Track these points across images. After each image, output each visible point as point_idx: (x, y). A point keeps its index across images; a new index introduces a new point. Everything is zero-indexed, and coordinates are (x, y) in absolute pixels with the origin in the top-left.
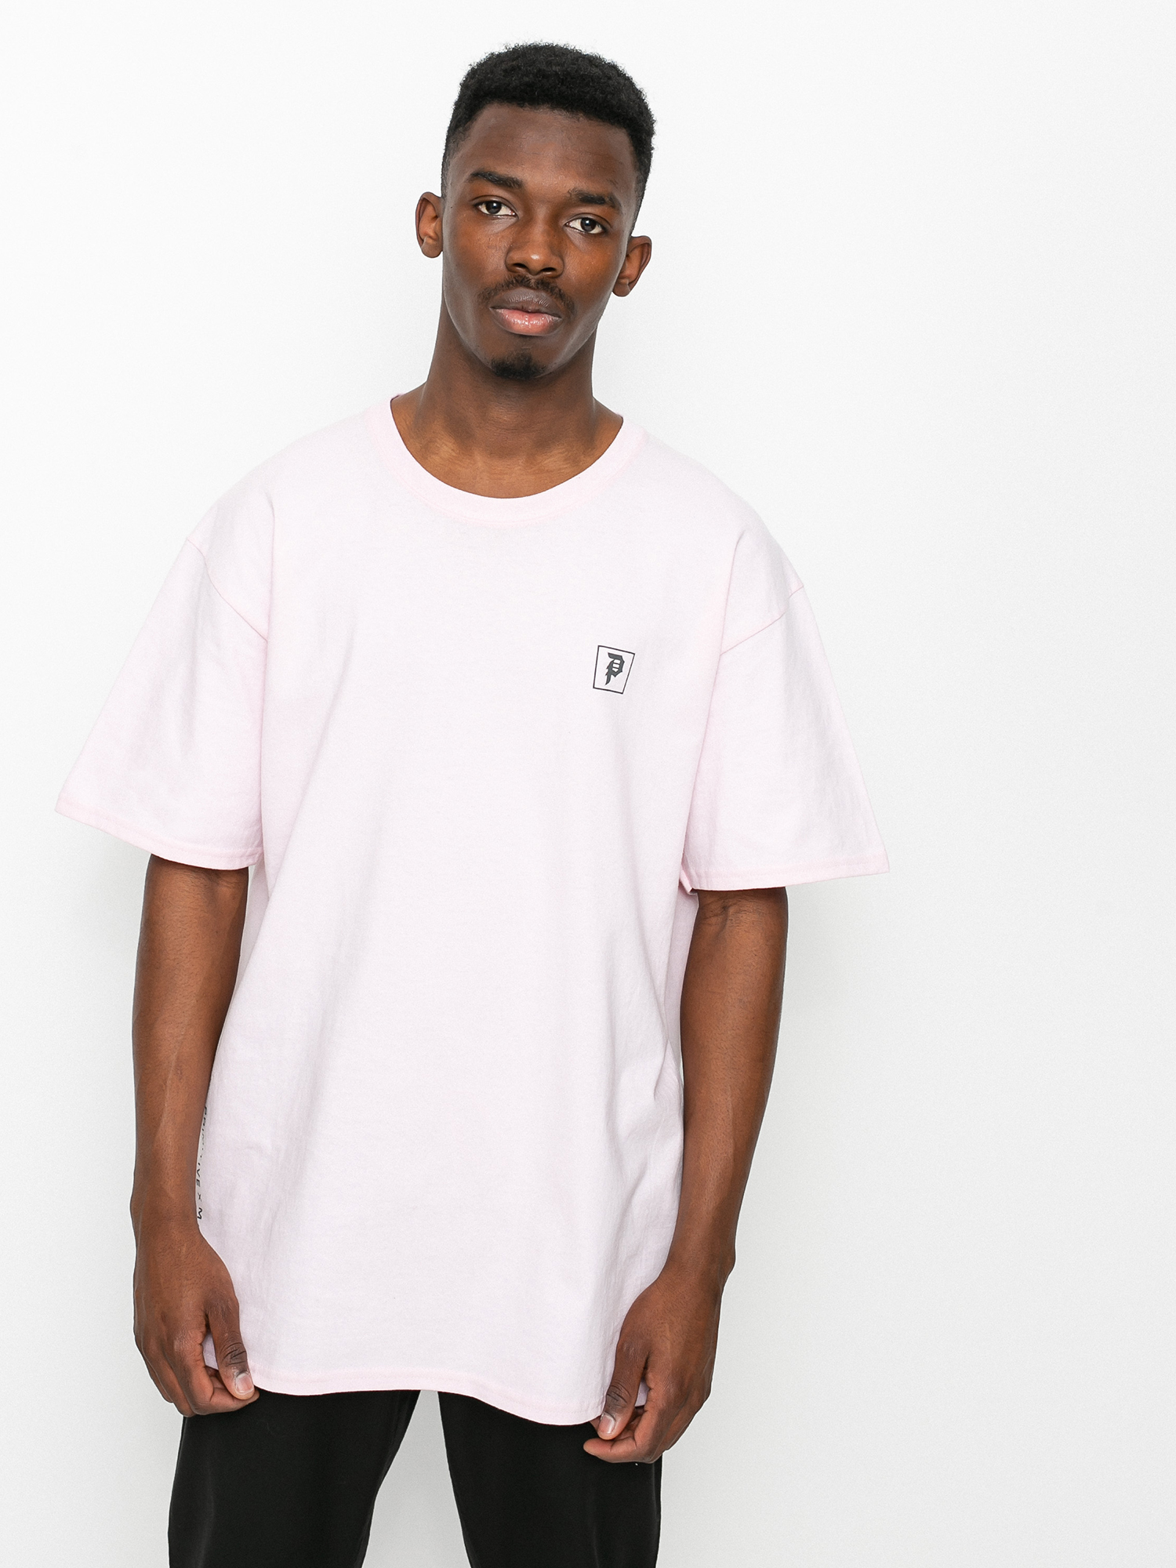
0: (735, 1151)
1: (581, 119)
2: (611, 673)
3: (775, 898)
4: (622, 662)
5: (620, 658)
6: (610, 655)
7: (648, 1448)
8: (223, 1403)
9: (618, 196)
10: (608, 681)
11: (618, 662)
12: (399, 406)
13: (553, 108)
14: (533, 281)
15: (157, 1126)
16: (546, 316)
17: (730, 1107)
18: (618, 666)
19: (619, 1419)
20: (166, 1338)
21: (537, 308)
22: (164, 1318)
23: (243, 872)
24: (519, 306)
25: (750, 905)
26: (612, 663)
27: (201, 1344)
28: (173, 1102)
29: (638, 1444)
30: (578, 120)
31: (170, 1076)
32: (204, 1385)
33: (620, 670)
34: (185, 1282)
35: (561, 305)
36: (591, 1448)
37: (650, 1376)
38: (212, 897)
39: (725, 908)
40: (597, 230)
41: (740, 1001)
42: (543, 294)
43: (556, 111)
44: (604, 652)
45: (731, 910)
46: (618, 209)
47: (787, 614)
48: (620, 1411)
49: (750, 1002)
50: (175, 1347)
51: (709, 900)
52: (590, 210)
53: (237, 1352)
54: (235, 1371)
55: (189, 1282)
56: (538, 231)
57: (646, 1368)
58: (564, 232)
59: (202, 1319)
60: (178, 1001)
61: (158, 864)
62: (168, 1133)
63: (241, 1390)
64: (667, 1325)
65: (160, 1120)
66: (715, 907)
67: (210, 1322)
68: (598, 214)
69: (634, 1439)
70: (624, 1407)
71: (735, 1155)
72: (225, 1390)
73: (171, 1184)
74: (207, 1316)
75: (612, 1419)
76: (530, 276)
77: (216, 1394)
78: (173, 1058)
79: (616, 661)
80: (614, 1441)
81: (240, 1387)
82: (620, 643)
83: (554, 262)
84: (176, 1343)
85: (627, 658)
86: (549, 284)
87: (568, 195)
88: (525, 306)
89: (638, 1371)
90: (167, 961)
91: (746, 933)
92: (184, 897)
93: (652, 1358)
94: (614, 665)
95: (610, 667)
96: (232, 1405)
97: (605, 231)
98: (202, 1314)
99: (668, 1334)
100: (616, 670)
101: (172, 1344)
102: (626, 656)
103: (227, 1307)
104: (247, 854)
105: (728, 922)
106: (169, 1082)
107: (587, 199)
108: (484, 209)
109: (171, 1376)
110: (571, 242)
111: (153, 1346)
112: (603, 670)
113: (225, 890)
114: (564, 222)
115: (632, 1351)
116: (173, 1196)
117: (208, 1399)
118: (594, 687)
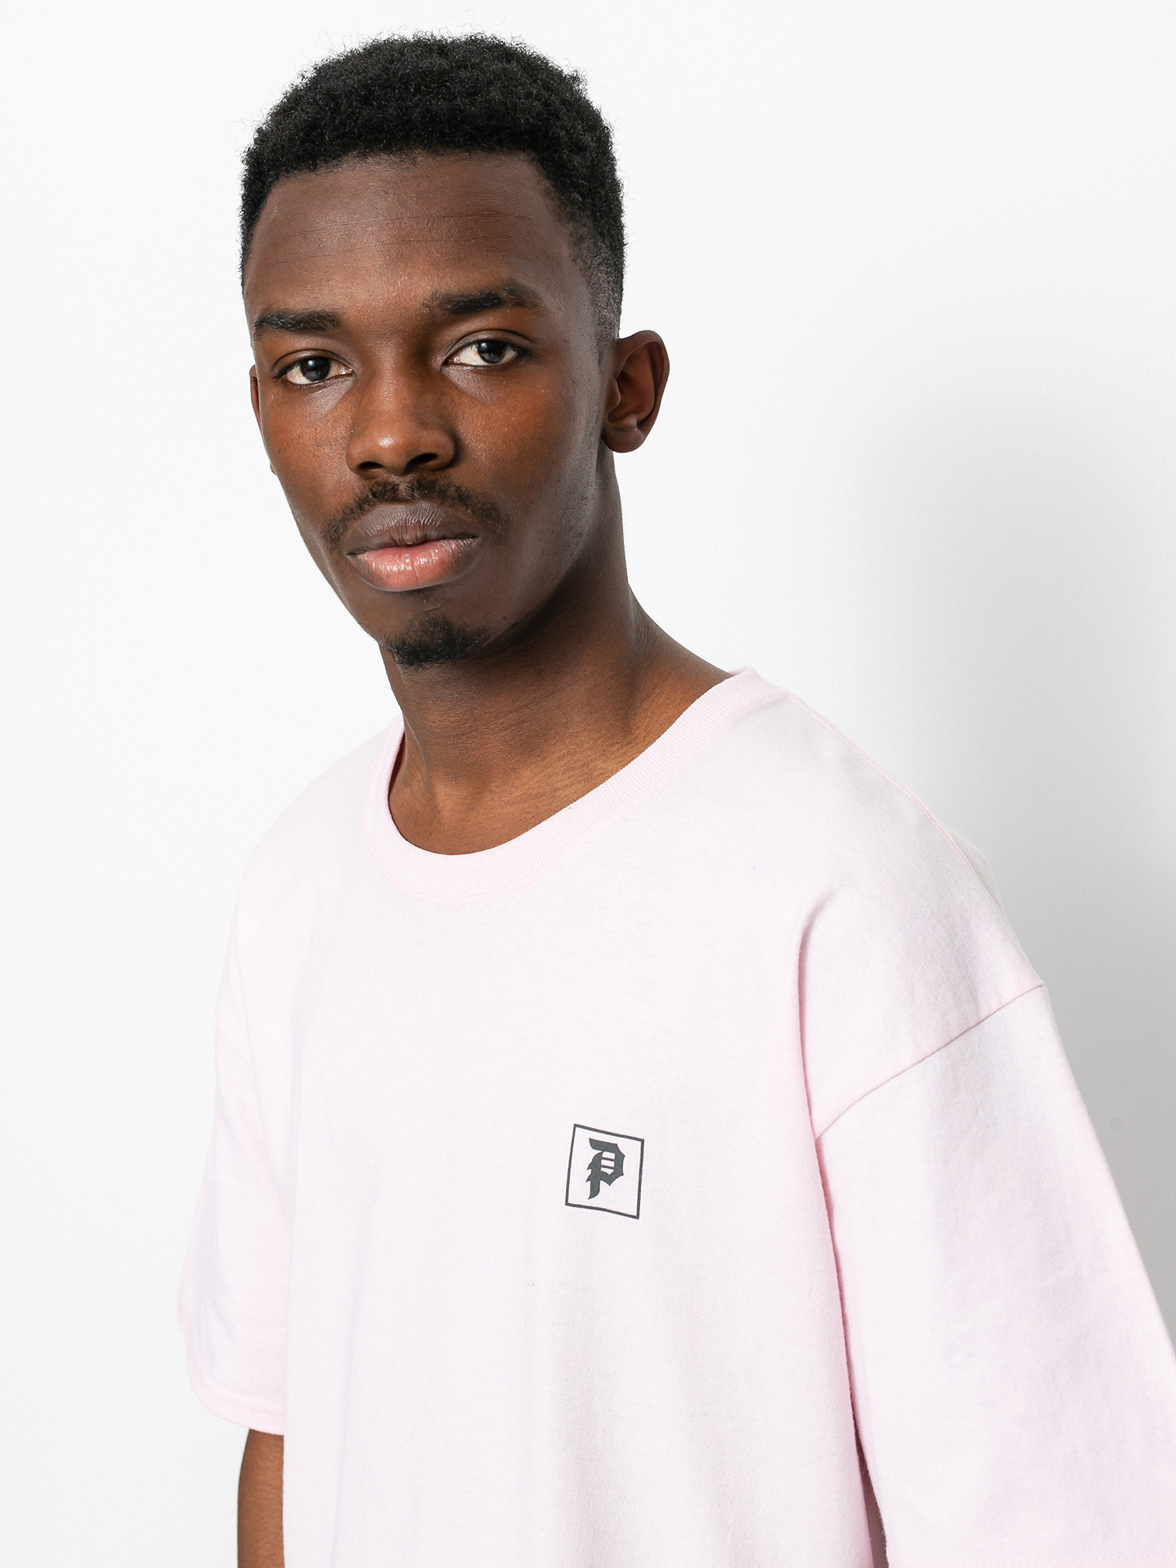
1: (419, 159)
2: (597, 1178)
4: (620, 1158)
5: (613, 1148)
6: (594, 1144)
9: (527, 280)
10: (594, 1192)
11: (612, 1156)
13: (364, 156)
14: (402, 487)
16: (444, 543)
18: (612, 1164)
21: (419, 534)
24: (386, 539)
26: (599, 1158)
30: (415, 163)
33: (618, 1171)
35: (465, 514)
40: (510, 355)
42: (425, 505)
43: (370, 160)
44: (583, 1136)
46: (535, 305)
52: (481, 324)
56: (390, 392)
58: (445, 379)
68: (503, 326)
76: (395, 479)
79: (606, 1154)
82: (612, 1120)
83: (433, 440)
85: (629, 1149)
86: (433, 483)
87: (426, 311)
88: (396, 537)
94: (604, 1162)
95: (595, 1164)
97: (523, 353)
100: (610, 1171)
102: (626, 1146)
107: (465, 307)
108: (297, 377)
110: (462, 392)
112: (581, 1172)
114: (440, 359)
118: (567, 1204)
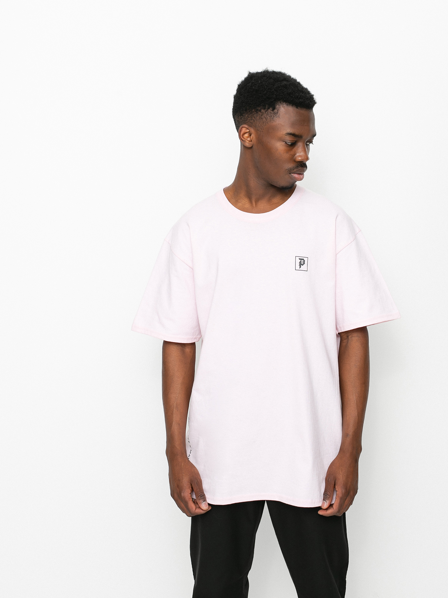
0: (358, 413)
2: (301, 265)
3: (363, 331)
4: (304, 261)
5: (303, 259)
6: (300, 259)
7: (337, 510)
8: (199, 512)
10: (300, 267)
11: (303, 261)
12: (226, 191)
15: (171, 426)
17: (355, 399)
18: (303, 262)
19: (328, 502)
20: (179, 492)
22: (178, 486)
23: (194, 344)
25: (355, 334)
26: (301, 261)
27: (190, 493)
28: (176, 417)
29: (334, 509)
31: (174, 410)
32: (192, 506)
33: (304, 263)
34: (184, 474)
36: (320, 513)
37: (336, 487)
38: (183, 352)
39: (348, 337)
41: (355, 365)
44: (298, 258)
45: (350, 337)
47: (355, 238)
48: (328, 499)
49: (358, 365)
50: (182, 495)
51: (343, 334)
53: (202, 495)
54: (201, 501)
55: (185, 474)
57: (335, 485)
59: (190, 485)
60: (175, 386)
61: (166, 343)
62: (175, 428)
63: (205, 507)
64: (340, 470)
65: (172, 424)
66: (345, 336)
67: (193, 487)
69: (333, 508)
70: (329, 498)
71: (358, 415)
72: (200, 508)
73: (177, 443)
74: (191, 485)
75: (325, 502)
77: (197, 509)
78: (175, 404)
79: (302, 261)
80: (327, 509)
81: (204, 506)
82: (302, 255)
84: (182, 494)
85: (306, 259)
89: (332, 486)
90: (171, 373)
91: (355, 342)
92: (175, 354)
93: (336, 482)
94: (302, 262)
95: (300, 262)
96: (203, 512)
98: (190, 484)
99: (341, 473)
100: (303, 264)
101: (181, 494)
102: (305, 259)
103: (198, 481)
104: (194, 338)
105: (349, 341)
106: (174, 412)
109: (183, 505)
111: (176, 496)
112: (298, 264)
113: (188, 350)
115: (330, 479)
116: (178, 447)
117: (194, 510)
118: (295, 270)
